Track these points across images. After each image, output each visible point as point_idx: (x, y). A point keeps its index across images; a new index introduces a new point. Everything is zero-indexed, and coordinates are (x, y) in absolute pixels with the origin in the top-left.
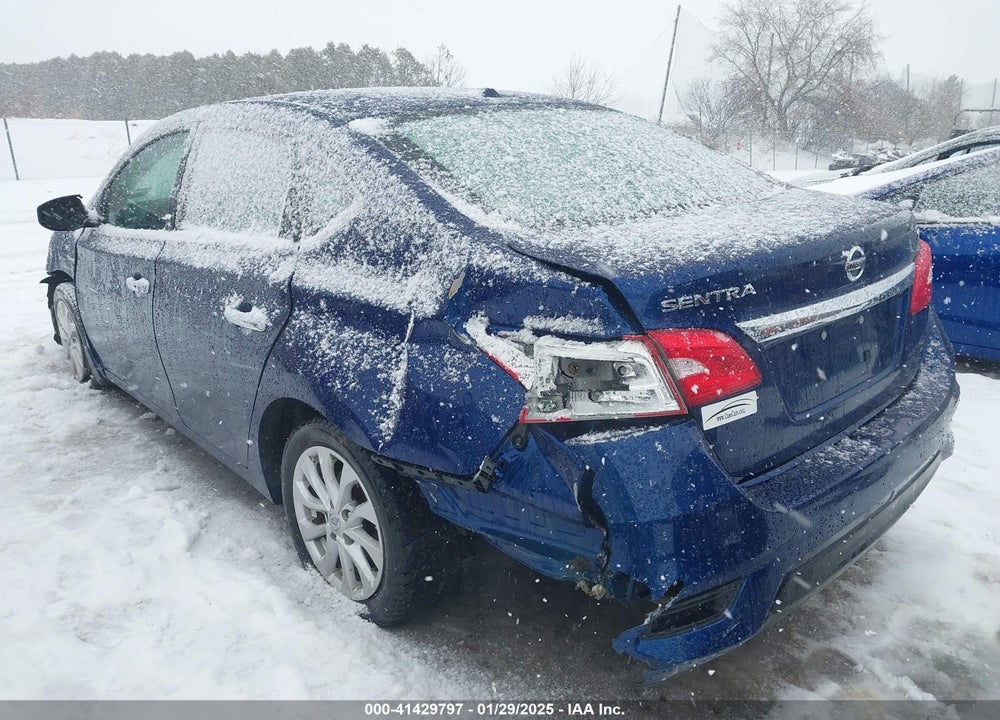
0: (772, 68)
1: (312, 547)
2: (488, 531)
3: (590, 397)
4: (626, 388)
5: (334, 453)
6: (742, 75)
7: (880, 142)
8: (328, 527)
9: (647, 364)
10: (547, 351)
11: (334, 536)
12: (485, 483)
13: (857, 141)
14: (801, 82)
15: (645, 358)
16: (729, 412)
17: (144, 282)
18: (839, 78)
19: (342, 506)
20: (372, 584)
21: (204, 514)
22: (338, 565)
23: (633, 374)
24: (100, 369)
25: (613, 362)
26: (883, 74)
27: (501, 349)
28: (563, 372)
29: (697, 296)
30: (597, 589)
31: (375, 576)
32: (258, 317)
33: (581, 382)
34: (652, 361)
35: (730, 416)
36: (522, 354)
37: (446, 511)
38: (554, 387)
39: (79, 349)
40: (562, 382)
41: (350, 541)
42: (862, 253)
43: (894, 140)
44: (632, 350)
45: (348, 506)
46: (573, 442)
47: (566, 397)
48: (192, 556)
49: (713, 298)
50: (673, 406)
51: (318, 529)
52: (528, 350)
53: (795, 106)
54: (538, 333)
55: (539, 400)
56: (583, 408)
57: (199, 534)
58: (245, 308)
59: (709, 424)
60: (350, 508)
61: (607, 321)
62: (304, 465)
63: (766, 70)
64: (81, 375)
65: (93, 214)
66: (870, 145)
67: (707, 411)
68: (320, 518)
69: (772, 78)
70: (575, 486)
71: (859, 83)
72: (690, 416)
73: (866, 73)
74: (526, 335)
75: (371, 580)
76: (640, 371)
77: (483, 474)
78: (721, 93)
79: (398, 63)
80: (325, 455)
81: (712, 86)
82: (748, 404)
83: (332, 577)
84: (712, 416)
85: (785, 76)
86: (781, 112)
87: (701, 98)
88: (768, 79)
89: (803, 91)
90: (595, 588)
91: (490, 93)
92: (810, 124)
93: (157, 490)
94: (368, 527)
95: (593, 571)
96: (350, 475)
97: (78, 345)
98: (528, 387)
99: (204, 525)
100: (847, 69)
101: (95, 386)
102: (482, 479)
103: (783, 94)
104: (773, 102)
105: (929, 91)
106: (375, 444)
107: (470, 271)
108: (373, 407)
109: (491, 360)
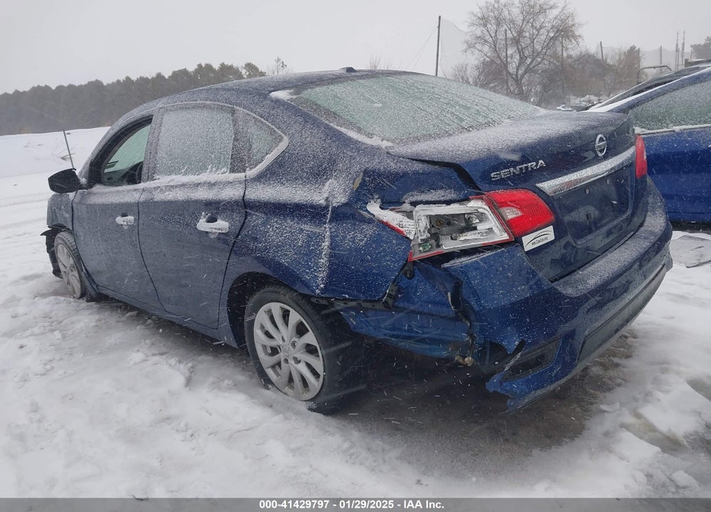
0: (508, 53)
1: (270, 372)
2: (392, 336)
3: (452, 239)
4: (475, 228)
5: (282, 305)
6: (488, 59)
7: (588, 96)
8: (282, 356)
9: (486, 212)
10: (422, 213)
11: (286, 361)
12: (390, 302)
13: (572, 97)
14: (529, 61)
15: (484, 209)
16: (538, 239)
17: (131, 218)
18: (555, 56)
19: (291, 338)
20: (316, 386)
21: (190, 365)
22: (291, 380)
23: (478, 221)
24: (95, 287)
25: (465, 214)
26: (584, 50)
27: (391, 217)
28: (433, 226)
29: (512, 169)
30: (468, 360)
31: (318, 381)
32: (222, 225)
33: (445, 229)
34: (489, 210)
35: (539, 241)
36: (406, 218)
37: (362, 328)
38: (429, 235)
39: (77, 275)
40: (433, 232)
41: (298, 362)
42: (604, 139)
43: (598, 95)
44: (476, 205)
45: (295, 339)
46: (446, 265)
47: (437, 240)
48: (190, 389)
49: (521, 169)
50: (505, 237)
51: (274, 359)
52: (409, 215)
53: (526, 76)
54: (414, 204)
55: (420, 245)
56: (448, 245)
57: (190, 376)
58: (212, 220)
59: (528, 248)
60: (296, 340)
61: (459, 189)
62: (261, 318)
63: (504, 54)
64: (78, 294)
65: (83, 181)
66: (582, 99)
67: (525, 239)
68: (275, 351)
69: (509, 60)
70: (449, 294)
71: (569, 57)
72: (516, 242)
73: (573, 50)
74: (407, 207)
75: (315, 384)
76: (482, 217)
77: (390, 296)
78: (476, 73)
79: (248, 73)
80: (276, 308)
81: (469, 69)
82: (548, 234)
83: (287, 389)
84: (529, 242)
85: (518, 57)
86: (518, 81)
87: (463, 78)
88: (507, 60)
89: (531, 67)
90: (466, 359)
91: (350, 70)
92: (539, 88)
93: (154, 355)
94: (310, 349)
95: (465, 349)
96: (295, 317)
97: (76, 273)
98: (412, 238)
99: (192, 370)
100: (559, 49)
101: (91, 300)
102: (389, 299)
103: (518, 69)
104: (511, 75)
105: (617, 58)
106: (313, 291)
107: (366, 172)
108: (309, 268)
109: (385, 225)
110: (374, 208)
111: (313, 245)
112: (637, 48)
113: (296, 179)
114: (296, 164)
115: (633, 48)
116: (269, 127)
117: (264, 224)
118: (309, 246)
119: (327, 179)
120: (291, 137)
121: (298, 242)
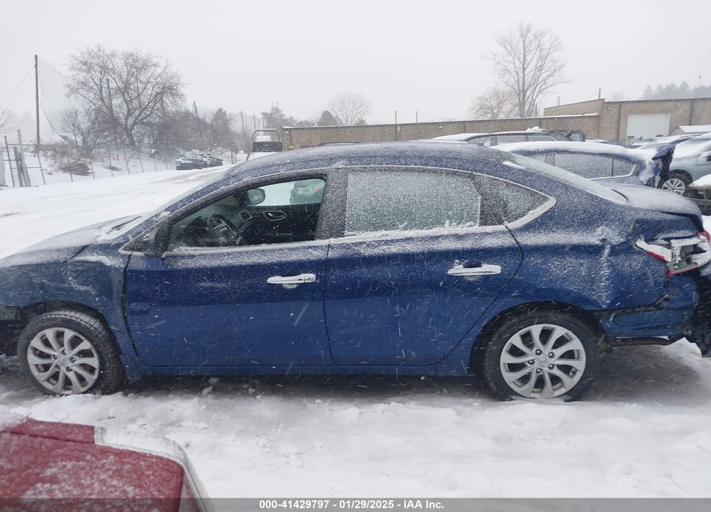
6: (94, 107)
36: (665, 249)
38: (680, 258)
52: (667, 246)
53: (136, 128)
54: (668, 239)
55: (674, 265)
58: (473, 265)
61: (692, 229)
77: (666, 299)
85: (125, 108)
86: (128, 131)
89: (140, 118)
96: (559, 333)
98: (670, 260)
102: (664, 302)
104: (120, 124)
106: (601, 307)
107: (638, 221)
108: (594, 290)
109: (651, 254)
110: (641, 244)
111: (593, 274)
112: (223, 111)
113: (567, 227)
114: (567, 217)
115: (220, 110)
116: (528, 190)
117: (544, 263)
118: (590, 275)
119: (598, 227)
120: (558, 197)
121: (581, 273)
